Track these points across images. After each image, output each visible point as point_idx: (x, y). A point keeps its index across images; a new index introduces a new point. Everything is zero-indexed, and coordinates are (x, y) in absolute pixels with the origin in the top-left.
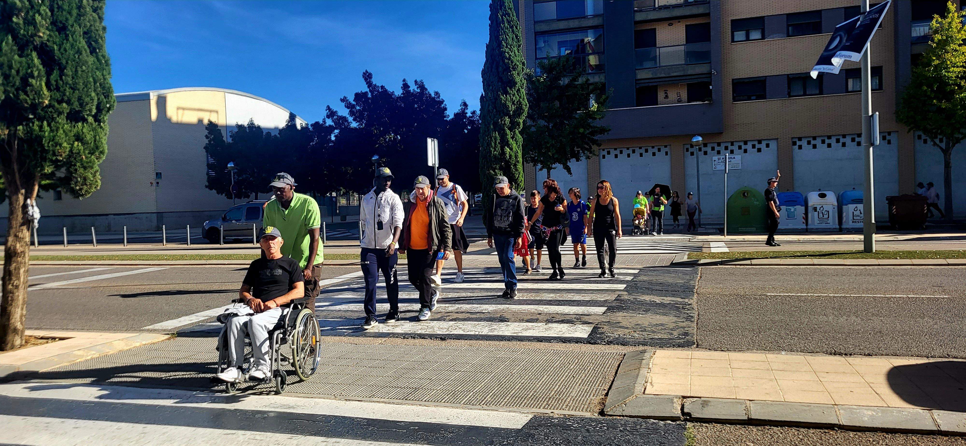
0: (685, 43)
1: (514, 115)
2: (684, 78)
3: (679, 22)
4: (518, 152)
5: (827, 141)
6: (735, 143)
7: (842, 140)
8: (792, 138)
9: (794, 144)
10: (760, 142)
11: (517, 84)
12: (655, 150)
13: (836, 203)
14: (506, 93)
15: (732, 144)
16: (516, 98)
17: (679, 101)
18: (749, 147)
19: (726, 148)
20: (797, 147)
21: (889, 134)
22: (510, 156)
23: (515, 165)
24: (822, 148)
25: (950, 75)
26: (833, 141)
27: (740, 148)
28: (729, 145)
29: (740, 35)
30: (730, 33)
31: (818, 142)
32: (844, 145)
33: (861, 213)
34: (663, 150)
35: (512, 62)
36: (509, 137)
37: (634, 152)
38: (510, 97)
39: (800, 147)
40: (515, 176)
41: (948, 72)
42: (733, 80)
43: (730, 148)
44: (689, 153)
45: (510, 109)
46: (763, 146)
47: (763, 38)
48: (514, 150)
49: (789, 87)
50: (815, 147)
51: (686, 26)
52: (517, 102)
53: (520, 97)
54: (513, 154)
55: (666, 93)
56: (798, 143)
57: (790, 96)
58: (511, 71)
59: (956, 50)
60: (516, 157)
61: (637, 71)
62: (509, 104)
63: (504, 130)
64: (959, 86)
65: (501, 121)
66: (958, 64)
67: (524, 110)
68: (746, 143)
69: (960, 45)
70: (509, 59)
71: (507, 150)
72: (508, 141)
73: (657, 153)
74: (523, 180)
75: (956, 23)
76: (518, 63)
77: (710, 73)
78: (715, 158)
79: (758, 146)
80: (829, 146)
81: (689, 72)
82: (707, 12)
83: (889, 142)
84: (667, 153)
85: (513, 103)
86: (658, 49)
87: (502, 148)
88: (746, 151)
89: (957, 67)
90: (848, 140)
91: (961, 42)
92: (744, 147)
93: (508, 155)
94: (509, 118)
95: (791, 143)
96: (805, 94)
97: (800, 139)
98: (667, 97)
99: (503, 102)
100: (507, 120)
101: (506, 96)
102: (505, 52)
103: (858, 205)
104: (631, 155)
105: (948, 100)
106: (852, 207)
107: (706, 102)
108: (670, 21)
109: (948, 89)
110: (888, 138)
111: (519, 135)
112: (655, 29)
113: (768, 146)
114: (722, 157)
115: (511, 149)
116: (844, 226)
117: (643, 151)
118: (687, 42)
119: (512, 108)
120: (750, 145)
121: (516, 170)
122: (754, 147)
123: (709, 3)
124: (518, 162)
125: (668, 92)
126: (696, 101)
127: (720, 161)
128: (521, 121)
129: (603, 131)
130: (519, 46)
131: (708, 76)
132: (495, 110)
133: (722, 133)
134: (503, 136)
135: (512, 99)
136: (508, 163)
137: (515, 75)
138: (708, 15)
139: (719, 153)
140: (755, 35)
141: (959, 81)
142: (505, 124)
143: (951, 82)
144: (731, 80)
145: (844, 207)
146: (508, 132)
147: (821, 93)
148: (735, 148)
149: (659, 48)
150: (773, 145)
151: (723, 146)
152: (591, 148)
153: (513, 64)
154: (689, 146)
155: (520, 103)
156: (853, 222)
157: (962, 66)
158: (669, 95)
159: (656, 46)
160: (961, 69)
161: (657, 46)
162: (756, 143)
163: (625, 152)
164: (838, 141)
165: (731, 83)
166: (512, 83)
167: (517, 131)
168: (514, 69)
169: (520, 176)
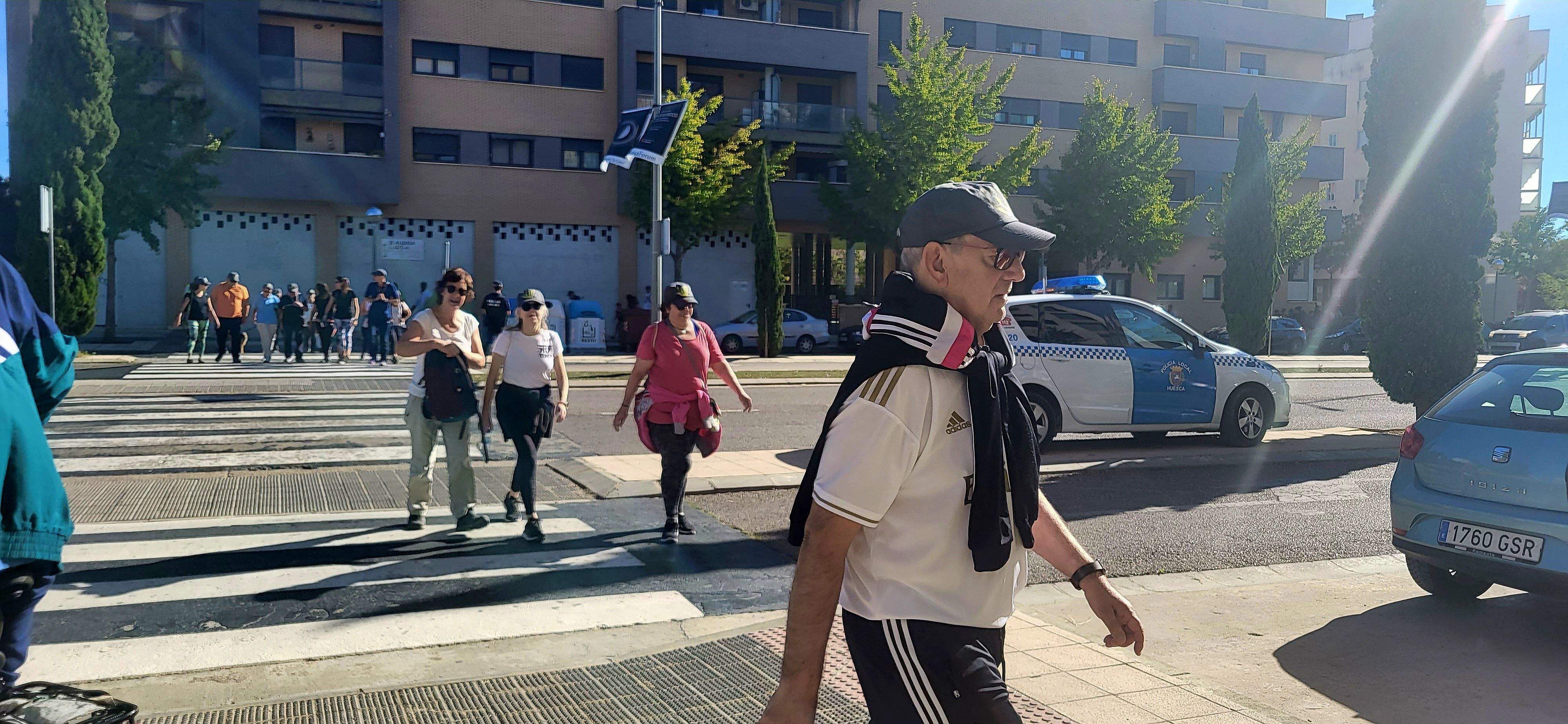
0: (341, 60)
1: (91, 146)
2: (339, 114)
3: (333, 25)
4: (96, 209)
5: (538, 231)
6: (415, 222)
7: (556, 231)
8: (494, 222)
9: (496, 230)
10: (450, 223)
11: (99, 93)
12: (290, 220)
13: (563, 316)
14: (81, 108)
15: (411, 222)
16: (96, 118)
17: (332, 149)
18: (434, 228)
19: (402, 228)
20: (498, 235)
21: (610, 228)
22: (84, 215)
23: (93, 231)
24: (531, 239)
25: (685, 167)
26: (544, 231)
27: (422, 229)
28: (406, 223)
29: (424, 65)
30: (410, 59)
31: (526, 230)
32: (558, 237)
33: (592, 330)
34: (303, 222)
35: (94, 56)
36: (82, 182)
37: (252, 219)
38: (87, 114)
39: (504, 236)
40: (92, 251)
41: (682, 163)
42: (414, 128)
43: (408, 228)
44: (345, 230)
45: (87, 135)
46: (454, 229)
47: (457, 74)
48: (91, 205)
49: (490, 151)
50: (522, 237)
51: (344, 34)
52: (98, 124)
53: (104, 116)
54: (89, 212)
55: (309, 132)
56: (502, 230)
57: (492, 164)
58: (90, 72)
59: (691, 139)
60: (95, 219)
61: (263, 91)
62: (87, 127)
63: (72, 169)
64: (694, 181)
65: (69, 153)
66: (693, 155)
67: (110, 140)
68: (430, 223)
69: (695, 133)
70: (88, 49)
71: (80, 204)
72: (80, 190)
73: (293, 226)
74: (105, 256)
75: (691, 105)
76: (103, 60)
77: (382, 114)
78: (386, 240)
79: (447, 229)
80: (540, 237)
81: (349, 108)
82: (378, 20)
83: (609, 239)
84: (309, 227)
85: (91, 127)
86: (297, 63)
87: (69, 202)
88: (430, 235)
89: (692, 159)
90: (562, 231)
91: (696, 130)
92: (428, 229)
93: (79, 214)
94: (83, 150)
95: (491, 229)
96: (510, 164)
97: (504, 224)
98: (310, 139)
99: (74, 121)
100: (80, 153)
101: (80, 111)
102: (80, 38)
103: (590, 320)
104: (248, 224)
105: (682, 197)
106: (581, 320)
107: (375, 156)
108: (319, 21)
109: (683, 183)
110: (608, 233)
111: (98, 180)
112: (293, 28)
113: (461, 230)
114: (395, 240)
115: (86, 203)
116: (572, 346)
117: (268, 220)
118: (344, 60)
119: (91, 134)
120: (436, 225)
121: (95, 239)
122: (441, 229)
123: (381, 7)
124: (99, 226)
125: (312, 131)
126: (358, 152)
127: (393, 246)
128: (103, 156)
129: (213, 183)
130: (103, 30)
131: (379, 117)
132: (55, 134)
133: (396, 205)
134: (71, 180)
135: (90, 119)
136: (79, 227)
137: (99, 80)
138: (379, 25)
139: (391, 233)
140: (446, 67)
141: (693, 176)
142: (75, 159)
143: (685, 175)
144: (410, 129)
145: (573, 321)
146: (79, 173)
147: (531, 164)
148: (415, 228)
149: (302, 60)
150: (467, 228)
151: (397, 223)
152: (191, 209)
153: (96, 59)
154: (345, 220)
155: (103, 127)
156: (583, 340)
157: (697, 159)
158: (314, 136)
159: (293, 55)
160: (695, 162)
161: (296, 55)
162: (444, 224)
163: (237, 219)
164: (550, 232)
165: (410, 132)
166: (92, 92)
167: (94, 173)
168: (97, 69)
169: (101, 250)
